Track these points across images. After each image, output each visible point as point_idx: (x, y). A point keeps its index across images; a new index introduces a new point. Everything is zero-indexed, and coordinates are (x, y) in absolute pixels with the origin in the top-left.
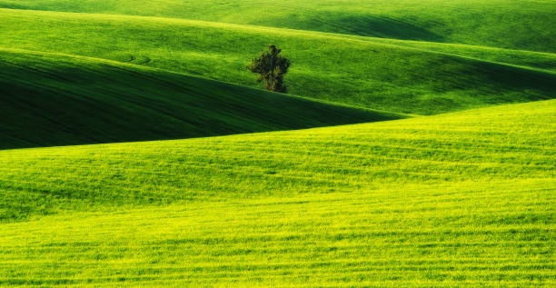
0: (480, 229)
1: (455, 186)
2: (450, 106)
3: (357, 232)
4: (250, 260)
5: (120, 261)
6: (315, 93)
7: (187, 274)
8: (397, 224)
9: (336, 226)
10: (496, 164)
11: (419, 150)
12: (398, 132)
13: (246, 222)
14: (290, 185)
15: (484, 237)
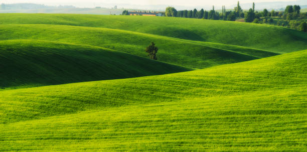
0: (217, 117)
1: (209, 99)
2: (207, 65)
3: (179, 118)
4: (146, 130)
5: (105, 130)
6: (166, 60)
7: (126, 136)
8: (191, 115)
9: (173, 116)
10: (221, 90)
11: (199, 84)
12: (192, 76)
13: (144, 114)
14: (158, 98)
15: (218, 120)
